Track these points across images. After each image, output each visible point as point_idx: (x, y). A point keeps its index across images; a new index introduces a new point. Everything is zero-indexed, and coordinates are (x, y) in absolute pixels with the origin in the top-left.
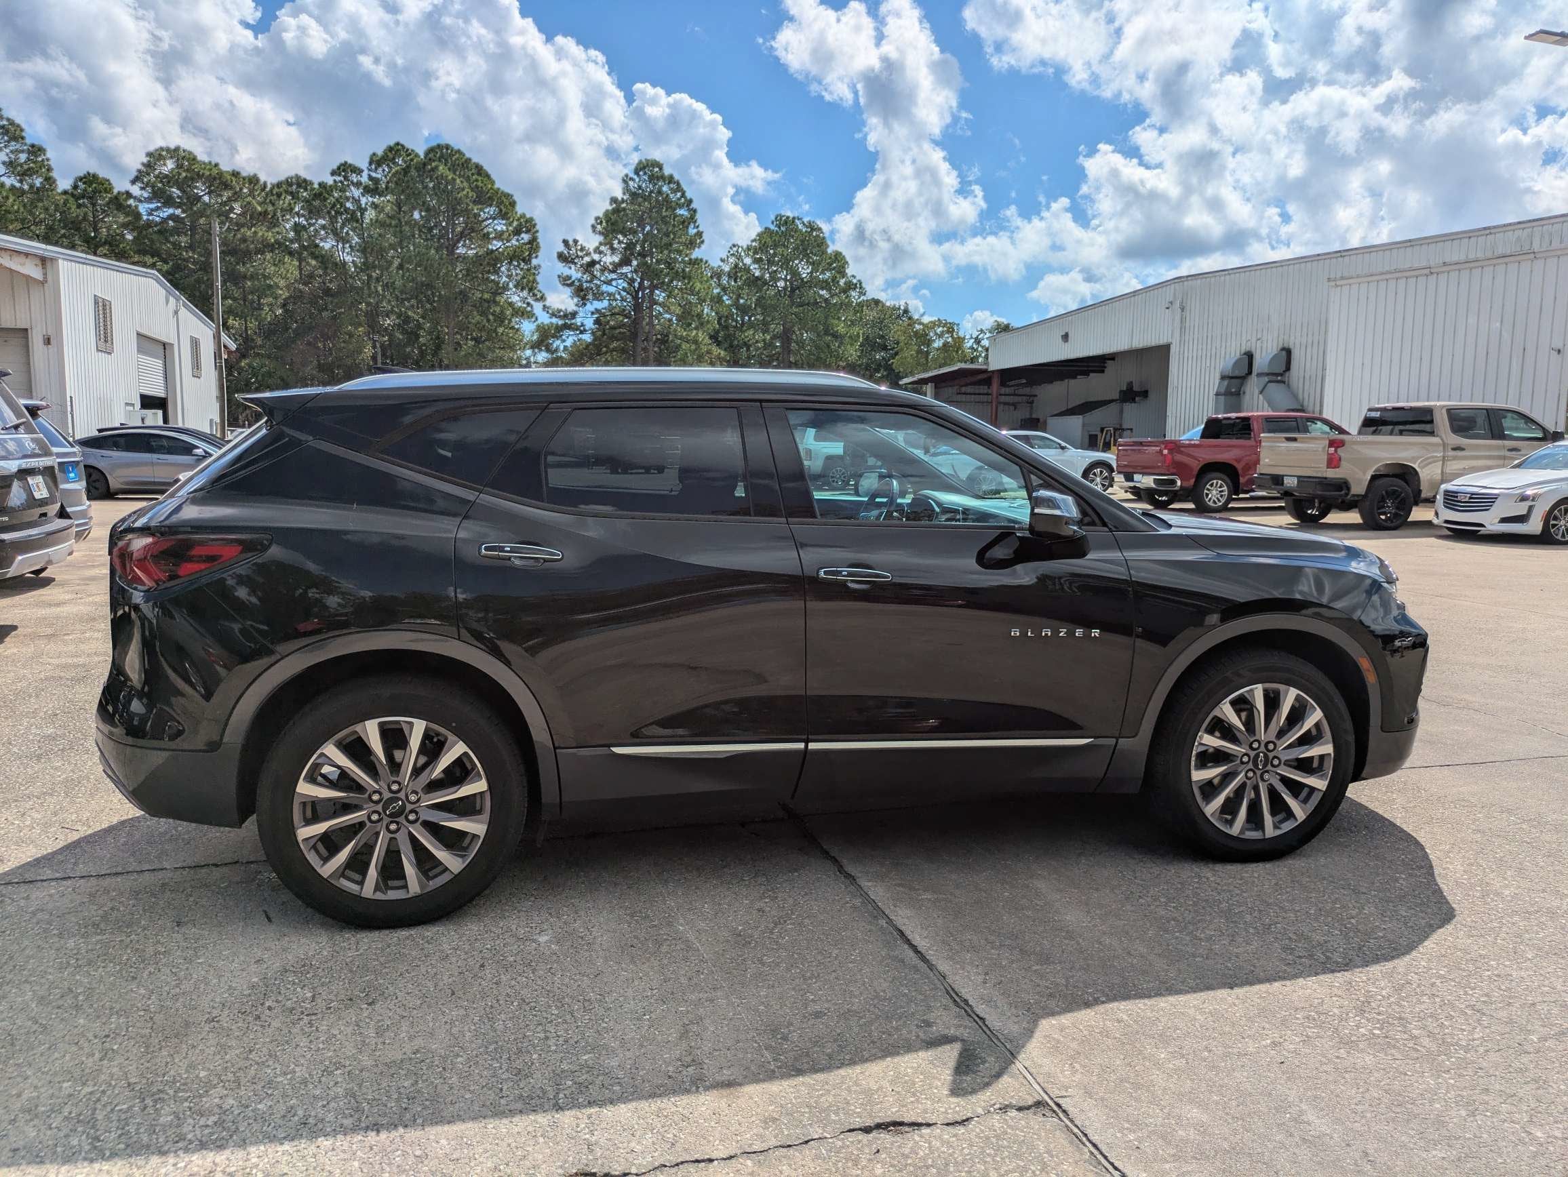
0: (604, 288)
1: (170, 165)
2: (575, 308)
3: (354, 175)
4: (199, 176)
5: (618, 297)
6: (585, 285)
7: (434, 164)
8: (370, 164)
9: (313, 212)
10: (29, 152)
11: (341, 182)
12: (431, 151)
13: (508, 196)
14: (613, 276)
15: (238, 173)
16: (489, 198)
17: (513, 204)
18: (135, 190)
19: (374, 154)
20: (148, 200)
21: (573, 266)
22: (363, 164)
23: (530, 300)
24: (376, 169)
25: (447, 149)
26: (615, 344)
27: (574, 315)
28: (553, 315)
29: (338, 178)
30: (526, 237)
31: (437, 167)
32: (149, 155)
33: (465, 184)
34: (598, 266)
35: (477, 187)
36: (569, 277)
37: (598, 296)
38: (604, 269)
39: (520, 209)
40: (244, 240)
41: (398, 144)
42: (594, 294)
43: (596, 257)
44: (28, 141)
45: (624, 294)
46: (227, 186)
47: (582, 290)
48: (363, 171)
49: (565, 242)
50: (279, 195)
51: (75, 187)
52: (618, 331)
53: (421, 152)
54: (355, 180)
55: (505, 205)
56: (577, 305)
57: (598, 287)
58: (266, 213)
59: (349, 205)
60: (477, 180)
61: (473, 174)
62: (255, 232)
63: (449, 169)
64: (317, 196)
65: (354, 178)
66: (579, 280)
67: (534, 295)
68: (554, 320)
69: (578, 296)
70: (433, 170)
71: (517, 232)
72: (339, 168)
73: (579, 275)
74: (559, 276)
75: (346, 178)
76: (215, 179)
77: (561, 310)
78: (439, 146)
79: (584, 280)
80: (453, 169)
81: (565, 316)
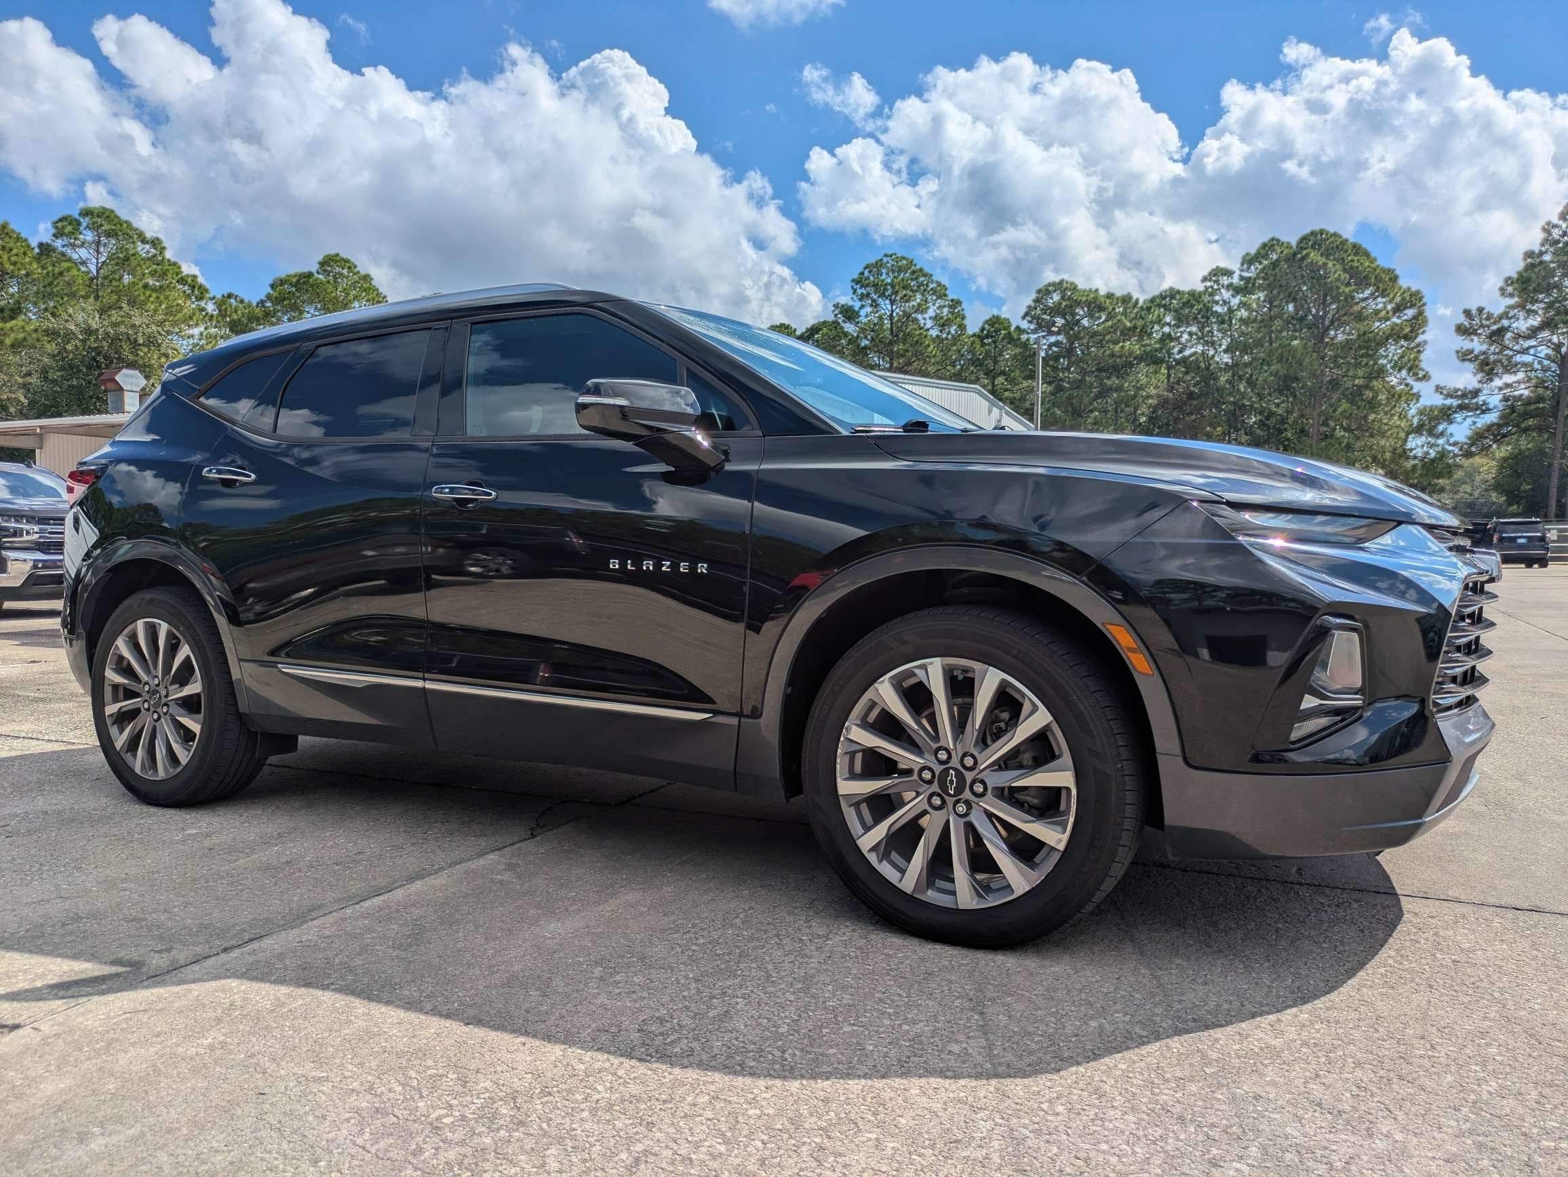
0: (1519, 358)
1: (1056, 297)
2: (1477, 385)
3: (1225, 278)
4: (1078, 303)
5: (1537, 366)
6: (1492, 358)
7: (1305, 252)
8: (1242, 264)
9: (1181, 320)
10: (950, 307)
11: (1212, 287)
12: (1304, 239)
13: (1390, 271)
14: (1532, 342)
15: (1113, 295)
16: (1364, 277)
17: (1394, 279)
18: (1024, 325)
19: (1247, 254)
20: (1035, 331)
21: (1475, 338)
22: (1235, 266)
23: (1410, 381)
24: (1249, 268)
25: (1322, 234)
26: (1531, 422)
27: (1476, 393)
28: (1449, 396)
29: (1209, 284)
30: (1410, 313)
31: (1307, 255)
32: (1039, 291)
33: (1338, 267)
34: (1509, 335)
35: (1352, 267)
36: (1471, 351)
37: (1510, 368)
38: (1518, 336)
39: (1403, 283)
40: (1112, 355)
41: (1273, 239)
42: (1504, 367)
43: (1505, 323)
44: (950, 297)
45: (1546, 362)
46: (1101, 308)
47: (1487, 364)
48: (1234, 272)
49: (1467, 313)
50: (1149, 309)
51: (983, 329)
52: (1533, 407)
53: (1294, 243)
54: (1226, 283)
55: (1385, 281)
56: (1480, 382)
57: (1510, 358)
58: (1135, 327)
59: (1218, 309)
60: (1352, 261)
61: (1349, 255)
62: (1123, 347)
63: (1322, 255)
64: (1187, 304)
65: (1225, 280)
66: (1484, 353)
67: (1416, 374)
68: (1449, 402)
69: (1482, 371)
70: (1303, 259)
71: (1398, 309)
72: (1210, 274)
73: (1484, 347)
74: (1457, 352)
75: (1217, 282)
76: (1090, 303)
77: (1459, 390)
78: (1312, 233)
79: (1490, 352)
80: (1326, 255)
81: (1464, 395)
